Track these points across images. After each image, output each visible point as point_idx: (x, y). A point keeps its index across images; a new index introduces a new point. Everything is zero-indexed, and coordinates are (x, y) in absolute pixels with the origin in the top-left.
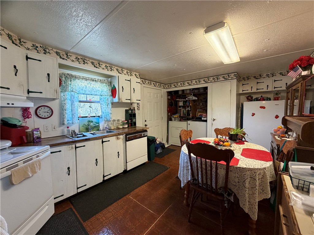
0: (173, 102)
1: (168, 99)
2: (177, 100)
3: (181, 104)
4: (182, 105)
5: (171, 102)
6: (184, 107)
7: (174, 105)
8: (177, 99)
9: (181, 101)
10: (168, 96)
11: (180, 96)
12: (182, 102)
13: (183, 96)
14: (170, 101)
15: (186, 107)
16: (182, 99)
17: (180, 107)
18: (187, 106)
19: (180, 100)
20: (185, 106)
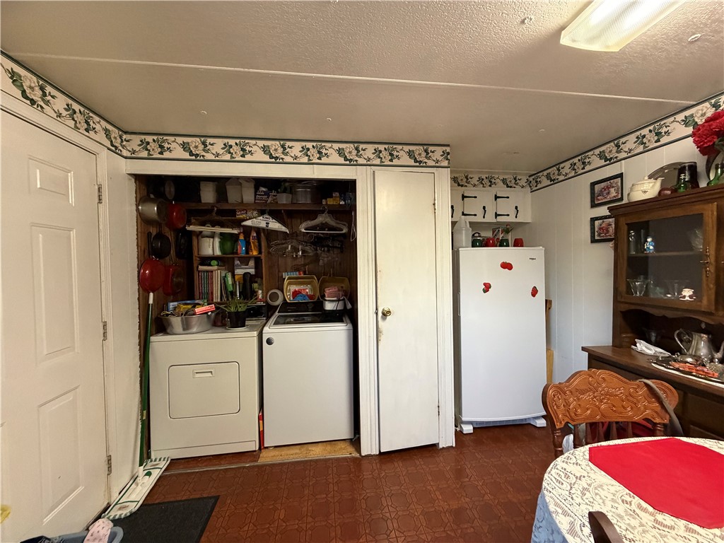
0: (170, 235)
1: (143, 220)
2: (191, 228)
3: (211, 247)
4: (218, 253)
5: (160, 236)
6: (226, 261)
7: (173, 252)
8: (190, 223)
9: (212, 236)
10: (141, 200)
11: (209, 211)
12: (217, 241)
13: (221, 212)
14: (154, 231)
15: (237, 262)
16: (213, 226)
17: (206, 260)
18: (240, 259)
19: (207, 229)
20: (233, 259)
